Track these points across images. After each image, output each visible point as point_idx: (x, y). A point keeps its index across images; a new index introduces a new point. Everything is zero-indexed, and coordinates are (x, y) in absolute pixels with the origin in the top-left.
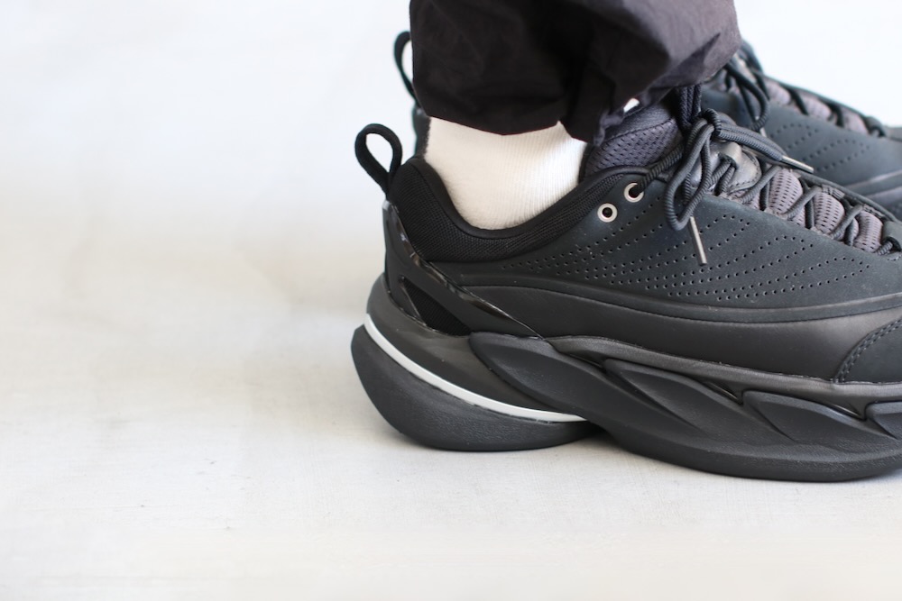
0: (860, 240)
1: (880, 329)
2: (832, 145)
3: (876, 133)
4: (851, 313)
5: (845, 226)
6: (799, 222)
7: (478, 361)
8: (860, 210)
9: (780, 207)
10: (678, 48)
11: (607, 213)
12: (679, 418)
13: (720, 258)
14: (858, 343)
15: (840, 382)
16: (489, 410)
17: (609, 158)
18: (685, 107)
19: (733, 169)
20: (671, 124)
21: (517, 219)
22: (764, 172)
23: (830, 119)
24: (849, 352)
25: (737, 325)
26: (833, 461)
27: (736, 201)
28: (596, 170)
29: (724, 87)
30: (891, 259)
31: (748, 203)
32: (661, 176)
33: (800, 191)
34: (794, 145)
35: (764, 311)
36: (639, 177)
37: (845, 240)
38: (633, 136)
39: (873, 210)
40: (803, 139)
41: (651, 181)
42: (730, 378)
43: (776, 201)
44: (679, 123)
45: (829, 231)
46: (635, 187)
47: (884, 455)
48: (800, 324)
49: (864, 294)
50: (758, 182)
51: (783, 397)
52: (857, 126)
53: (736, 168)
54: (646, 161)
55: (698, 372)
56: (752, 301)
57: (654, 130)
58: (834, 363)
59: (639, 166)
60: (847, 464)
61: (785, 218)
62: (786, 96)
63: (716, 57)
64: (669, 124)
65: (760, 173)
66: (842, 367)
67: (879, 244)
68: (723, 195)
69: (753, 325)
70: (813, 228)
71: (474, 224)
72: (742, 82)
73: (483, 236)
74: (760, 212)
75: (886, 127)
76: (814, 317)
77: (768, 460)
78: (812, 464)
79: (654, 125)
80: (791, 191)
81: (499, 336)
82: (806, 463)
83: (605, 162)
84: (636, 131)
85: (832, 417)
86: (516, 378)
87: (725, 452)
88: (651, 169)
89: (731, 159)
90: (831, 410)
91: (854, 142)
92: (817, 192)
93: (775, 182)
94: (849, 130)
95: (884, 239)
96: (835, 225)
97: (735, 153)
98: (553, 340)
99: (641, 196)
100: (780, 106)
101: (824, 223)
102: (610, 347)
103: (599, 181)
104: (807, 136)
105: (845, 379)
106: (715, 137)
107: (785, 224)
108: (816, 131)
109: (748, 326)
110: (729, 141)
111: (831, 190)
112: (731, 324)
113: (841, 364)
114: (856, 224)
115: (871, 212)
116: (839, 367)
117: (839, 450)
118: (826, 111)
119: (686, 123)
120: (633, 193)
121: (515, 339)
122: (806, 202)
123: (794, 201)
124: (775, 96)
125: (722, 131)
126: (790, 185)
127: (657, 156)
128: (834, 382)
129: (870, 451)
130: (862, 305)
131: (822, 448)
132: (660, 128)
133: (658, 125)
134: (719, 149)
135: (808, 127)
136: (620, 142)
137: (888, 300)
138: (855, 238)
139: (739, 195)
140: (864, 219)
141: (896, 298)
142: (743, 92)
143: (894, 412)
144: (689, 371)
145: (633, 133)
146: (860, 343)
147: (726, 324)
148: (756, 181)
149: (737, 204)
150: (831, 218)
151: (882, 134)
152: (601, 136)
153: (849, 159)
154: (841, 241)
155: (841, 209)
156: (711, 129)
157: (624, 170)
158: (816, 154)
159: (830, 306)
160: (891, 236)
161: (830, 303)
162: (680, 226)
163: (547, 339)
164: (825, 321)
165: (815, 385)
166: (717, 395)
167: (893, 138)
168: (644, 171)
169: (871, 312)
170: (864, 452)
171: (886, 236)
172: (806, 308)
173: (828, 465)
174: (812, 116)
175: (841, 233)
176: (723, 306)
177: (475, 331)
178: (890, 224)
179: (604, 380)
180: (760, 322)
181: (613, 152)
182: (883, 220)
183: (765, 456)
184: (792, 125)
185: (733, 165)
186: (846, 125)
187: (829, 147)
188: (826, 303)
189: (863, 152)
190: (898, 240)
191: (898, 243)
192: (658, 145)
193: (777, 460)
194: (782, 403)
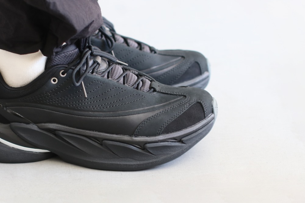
0: (142, 88)
1: (148, 118)
2: (138, 57)
3: (153, 52)
4: (138, 113)
5: (137, 83)
6: (121, 82)
7: (13, 133)
8: (143, 78)
9: (114, 77)
10: (79, 26)
11: (54, 81)
12: (81, 150)
13: (93, 95)
14: (141, 123)
15: (135, 136)
16: (17, 149)
17: (55, 61)
18: (82, 44)
19: (98, 65)
20: (77, 50)
21: (25, 83)
22: (109, 65)
23: (137, 48)
24: (138, 126)
25: (99, 118)
26: (133, 164)
27: (99, 76)
28: (51, 66)
29: (100, 37)
30: (153, 94)
31: (103, 76)
32: (72, 68)
33: (122, 72)
34: (124, 57)
35: (108, 113)
36: (65, 68)
37: (137, 88)
38: (63, 54)
39: (148, 78)
40: (127, 54)
41: (69, 69)
42: (97, 136)
43: (113, 75)
44: (80, 49)
45: (131, 85)
46: (64, 71)
47: (151, 161)
48: (121, 117)
49: (143, 106)
50: (107, 69)
51: (116, 142)
52: (147, 50)
53: (99, 65)
54: (67, 63)
55: (87, 134)
56: (104, 110)
57: (71, 52)
58: (132, 130)
59: (65, 65)
60: (138, 165)
61: (116, 81)
62: (122, 40)
63: (93, 28)
64: (76, 50)
65: (108, 66)
66: (136, 131)
67: (149, 89)
68: (94, 74)
69: (105, 118)
70: (126, 84)
71: (11, 86)
72: (106, 36)
73: (13, 89)
74: (107, 80)
75: (157, 50)
76: (126, 114)
77: (112, 164)
78: (126, 165)
79: (71, 50)
80: (118, 72)
81: (19, 124)
82: (124, 165)
83: (54, 63)
84: (64, 53)
85: (133, 149)
86: (26, 138)
87: (97, 162)
88: (69, 66)
89: (97, 62)
90: (132, 146)
91: (145, 55)
92: (128, 72)
93: (113, 69)
94: (144, 51)
95: (151, 88)
96: (134, 83)
97: (99, 60)
98: (38, 125)
99: (66, 74)
100: (120, 43)
101: (130, 83)
102: (58, 126)
103: (51, 70)
104: (129, 54)
105: (136, 136)
106: (92, 54)
107: (116, 83)
108: (132, 52)
109: (103, 118)
110: (97, 56)
111: (133, 71)
112: (97, 118)
113: (135, 130)
114: (141, 83)
115: (147, 79)
116: (134, 131)
117: (136, 160)
118: (136, 45)
119: (82, 49)
120: (63, 74)
121: (25, 125)
122: (124, 75)
123: (119, 75)
124: (118, 40)
125: (94, 52)
126: (119, 70)
127: (71, 61)
128: (133, 137)
129: (146, 160)
130: (142, 110)
131: (130, 159)
132: (73, 52)
133: (72, 50)
134: (93, 58)
135: (129, 51)
136: (59, 56)
137: (151, 108)
138: (141, 88)
139: (100, 74)
140: (144, 81)
141: (154, 107)
142: (106, 39)
143: (154, 146)
144: (84, 134)
145: (63, 53)
146: (142, 123)
147: (96, 118)
148: (106, 69)
149: (99, 77)
150: (132, 81)
151: (155, 53)
152: (54, 55)
153: (143, 61)
154: (135, 88)
155: (136, 78)
156: (90, 52)
157: (60, 66)
158: (132, 60)
159: (131, 111)
160: (153, 86)
161: (131, 110)
162: (78, 84)
163: (36, 124)
164: (129, 116)
165: (126, 138)
166: (94, 142)
167: (159, 54)
168: (66, 66)
169: (145, 112)
170: (144, 160)
171: (151, 86)
172: (123, 112)
173: (132, 165)
174: (131, 47)
175: (136, 86)
176: (95, 112)
177: (12, 122)
178: (153, 82)
179: (56, 138)
180: (107, 117)
181: (56, 60)
182: (151, 81)
183: (110, 163)
184: (124, 50)
185: (98, 64)
186: (143, 50)
187: (136, 57)
188: (130, 110)
189: (148, 59)
190: (155, 88)
191: (155, 89)
192: (72, 57)
193: (114, 164)
194: (115, 144)
